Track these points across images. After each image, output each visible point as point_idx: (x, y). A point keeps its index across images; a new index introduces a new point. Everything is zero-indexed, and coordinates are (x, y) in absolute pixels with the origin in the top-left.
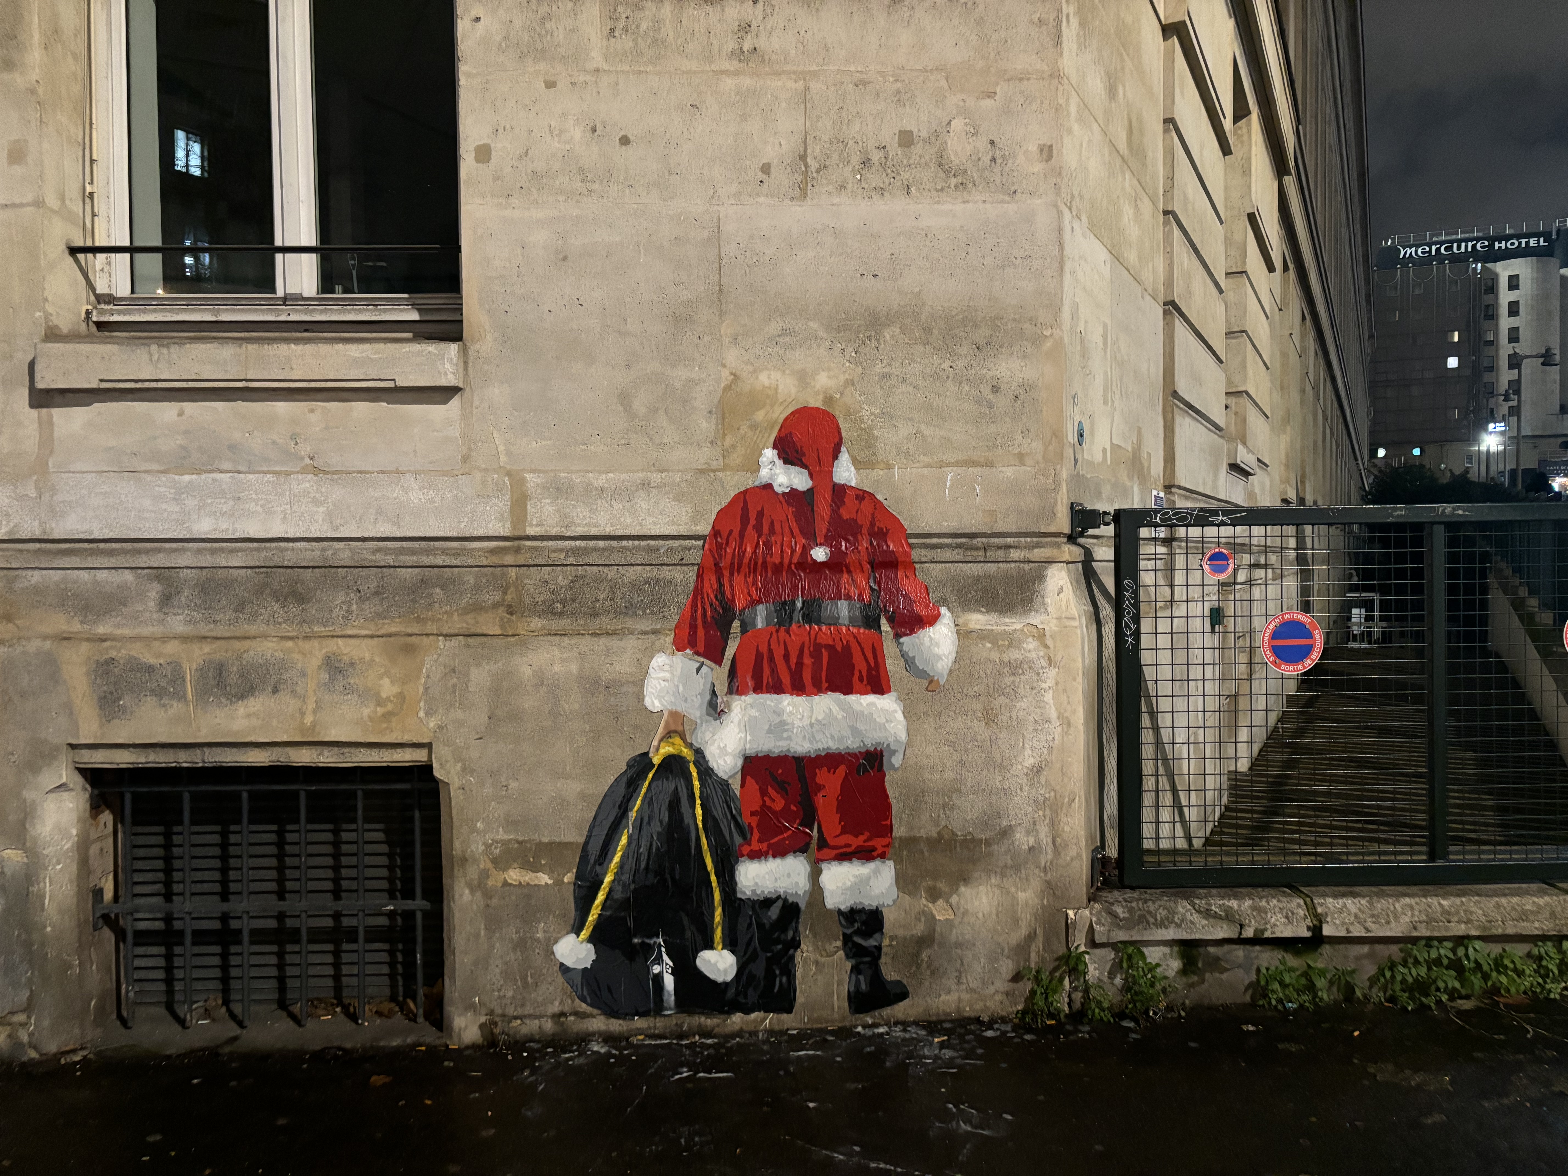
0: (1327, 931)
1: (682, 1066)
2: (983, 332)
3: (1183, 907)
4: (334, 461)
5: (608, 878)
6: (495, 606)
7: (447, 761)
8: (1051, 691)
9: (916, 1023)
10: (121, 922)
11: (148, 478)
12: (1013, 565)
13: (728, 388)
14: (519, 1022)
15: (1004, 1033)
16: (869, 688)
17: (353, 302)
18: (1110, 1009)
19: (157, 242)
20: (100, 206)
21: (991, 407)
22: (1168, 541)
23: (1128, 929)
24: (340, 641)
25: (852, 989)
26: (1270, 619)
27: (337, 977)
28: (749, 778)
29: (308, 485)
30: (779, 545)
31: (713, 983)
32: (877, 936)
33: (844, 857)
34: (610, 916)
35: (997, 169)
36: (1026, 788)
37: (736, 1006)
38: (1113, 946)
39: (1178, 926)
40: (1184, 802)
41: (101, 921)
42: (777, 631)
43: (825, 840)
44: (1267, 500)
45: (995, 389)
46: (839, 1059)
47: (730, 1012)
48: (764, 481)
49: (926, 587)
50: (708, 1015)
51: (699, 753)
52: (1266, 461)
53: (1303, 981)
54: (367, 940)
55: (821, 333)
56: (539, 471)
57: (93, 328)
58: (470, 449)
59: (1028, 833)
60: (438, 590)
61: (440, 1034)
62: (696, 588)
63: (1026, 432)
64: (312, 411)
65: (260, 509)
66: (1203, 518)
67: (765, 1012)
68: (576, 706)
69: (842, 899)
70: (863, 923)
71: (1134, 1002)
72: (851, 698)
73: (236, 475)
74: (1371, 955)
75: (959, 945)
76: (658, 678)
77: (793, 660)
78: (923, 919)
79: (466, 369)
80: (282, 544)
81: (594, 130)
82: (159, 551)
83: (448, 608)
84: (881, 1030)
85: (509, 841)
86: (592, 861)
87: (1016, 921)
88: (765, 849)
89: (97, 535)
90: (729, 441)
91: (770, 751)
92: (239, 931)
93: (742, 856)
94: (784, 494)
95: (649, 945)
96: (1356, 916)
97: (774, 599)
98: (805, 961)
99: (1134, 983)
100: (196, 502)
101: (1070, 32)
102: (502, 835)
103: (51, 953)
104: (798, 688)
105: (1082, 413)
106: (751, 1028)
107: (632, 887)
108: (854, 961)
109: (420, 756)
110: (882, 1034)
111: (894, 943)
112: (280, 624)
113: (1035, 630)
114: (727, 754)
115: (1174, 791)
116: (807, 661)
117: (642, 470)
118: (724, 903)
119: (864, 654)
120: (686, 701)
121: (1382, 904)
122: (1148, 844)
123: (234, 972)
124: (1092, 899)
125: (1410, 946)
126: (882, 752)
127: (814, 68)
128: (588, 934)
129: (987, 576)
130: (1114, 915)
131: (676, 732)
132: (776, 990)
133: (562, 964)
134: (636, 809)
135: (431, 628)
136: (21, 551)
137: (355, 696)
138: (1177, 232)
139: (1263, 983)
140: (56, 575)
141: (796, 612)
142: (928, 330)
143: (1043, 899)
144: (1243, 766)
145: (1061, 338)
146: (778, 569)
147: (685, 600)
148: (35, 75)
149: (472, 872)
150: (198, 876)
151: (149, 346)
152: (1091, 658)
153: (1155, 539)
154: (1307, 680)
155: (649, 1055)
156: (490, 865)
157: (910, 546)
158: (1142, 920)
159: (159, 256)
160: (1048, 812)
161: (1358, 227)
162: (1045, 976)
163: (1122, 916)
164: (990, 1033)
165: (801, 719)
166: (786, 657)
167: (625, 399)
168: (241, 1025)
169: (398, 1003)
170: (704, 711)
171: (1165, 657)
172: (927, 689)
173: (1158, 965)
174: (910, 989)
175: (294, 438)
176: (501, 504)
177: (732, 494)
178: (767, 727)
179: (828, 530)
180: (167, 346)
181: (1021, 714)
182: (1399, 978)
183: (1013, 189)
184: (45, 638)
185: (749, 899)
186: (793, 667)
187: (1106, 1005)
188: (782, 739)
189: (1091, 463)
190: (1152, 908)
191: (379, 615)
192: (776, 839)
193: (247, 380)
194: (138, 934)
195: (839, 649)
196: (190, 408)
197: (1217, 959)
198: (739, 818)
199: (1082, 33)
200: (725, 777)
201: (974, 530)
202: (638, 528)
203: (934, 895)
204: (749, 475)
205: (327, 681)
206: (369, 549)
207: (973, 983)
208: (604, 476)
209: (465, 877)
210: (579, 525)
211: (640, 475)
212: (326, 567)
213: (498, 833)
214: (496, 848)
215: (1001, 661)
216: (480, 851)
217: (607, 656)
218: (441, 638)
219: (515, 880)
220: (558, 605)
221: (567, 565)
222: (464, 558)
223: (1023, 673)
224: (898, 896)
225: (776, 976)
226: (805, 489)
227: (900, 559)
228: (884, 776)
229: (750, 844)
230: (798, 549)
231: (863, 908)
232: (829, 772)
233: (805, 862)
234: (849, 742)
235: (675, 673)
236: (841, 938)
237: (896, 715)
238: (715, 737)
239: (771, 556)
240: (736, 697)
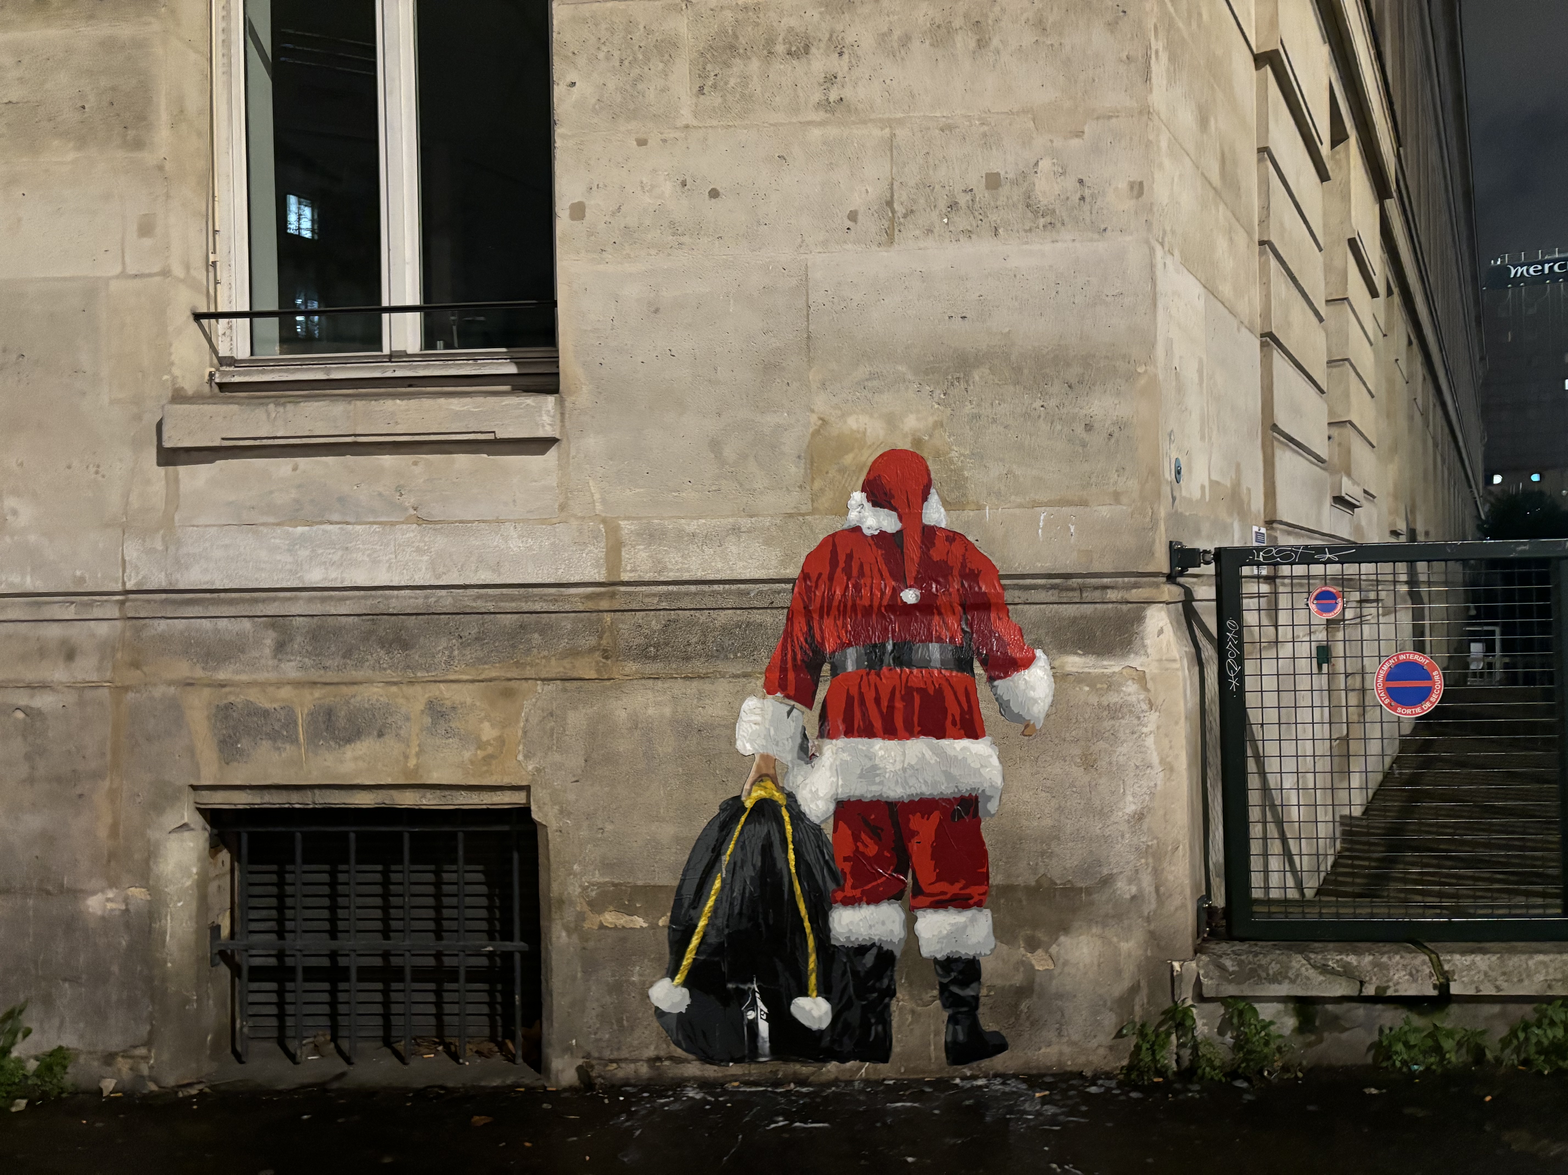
0: (1455, 989)
1: (778, 1115)
2: (1075, 370)
3: (1298, 962)
4: (437, 511)
5: (702, 923)
6: (592, 650)
7: (544, 804)
8: (1152, 735)
9: (1015, 1076)
10: (237, 958)
11: (265, 530)
12: (1110, 606)
13: (817, 432)
14: (615, 1065)
15: (1109, 1090)
16: (962, 732)
17: (454, 357)
18: (1221, 1068)
19: (274, 307)
20: (222, 275)
21: (1084, 445)
22: (1271, 579)
23: (1239, 983)
24: (442, 686)
25: (949, 1039)
26: (1383, 660)
27: (439, 1016)
28: (841, 823)
29: (412, 535)
30: (868, 588)
31: (808, 1030)
32: (974, 985)
33: (939, 904)
34: (704, 960)
35: (1086, 207)
36: (1127, 836)
37: (832, 1055)
38: (1223, 1000)
39: (1293, 981)
40: (1294, 849)
41: (218, 957)
42: (868, 674)
43: (920, 888)
44: (1375, 536)
45: (1089, 427)
46: (936, 1112)
47: (825, 1060)
48: (853, 524)
49: (1020, 630)
50: (804, 1063)
51: (791, 797)
52: (1372, 492)
53: (1430, 1042)
54: (469, 980)
55: (910, 376)
56: (634, 518)
57: (216, 389)
58: (567, 498)
59: (1130, 881)
60: (536, 636)
61: (538, 1076)
62: (786, 631)
63: (1121, 470)
64: (415, 463)
65: (367, 559)
66: (1308, 556)
67: (861, 1061)
68: (670, 750)
69: (938, 947)
70: (960, 972)
71: (1245, 1060)
72: (945, 743)
73: (345, 526)
74: (1502, 1015)
75: (1060, 996)
76: (750, 721)
77: (885, 703)
78: (1022, 969)
79: (562, 421)
80: (387, 592)
81: (684, 184)
82: (275, 599)
83: (546, 653)
84: (980, 1082)
85: (605, 883)
86: (686, 904)
87: (1119, 972)
88: (859, 895)
89: (218, 586)
90: (817, 485)
91: (862, 796)
92: (347, 969)
93: (836, 902)
94: (873, 536)
95: (743, 990)
96: (1486, 974)
97: (864, 641)
98: (901, 1009)
99: (1247, 1041)
100: (307, 553)
101: (1159, 68)
102: (598, 878)
103: (172, 988)
104: (890, 732)
105: (1179, 450)
106: (847, 1077)
107: (726, 931)
108: (950, 1011)
109: (519, 798)
110: (981, 1087)
111: (992, 993)
112: (385, 669)
113: (1135, 673)
114: (819, 798)
115: (1284, 840)
116: (899, 705)
117: (733, 516)
118: (818, 950)
119: (956, 698)
120: (777, 745)
121: (1515, 961)
122: (1257, 894)
123: (342, 1009)
124: (1198, 950)
125: (1545, 1006)
126: (977, 797)
127: (900, 115)
128: (683, 978)
129: (1083, 617)
130: (1222, 968)
131: (767, 775)
132: (872, 1039)
133: (657, 1008)
134: (729, 852)
135: (529, 672)
136: (149, 601)
137: (457, 740)
138: (1273, 262)
139: (1385, 1043)
140: (180, 624)
141: (887, 656)
142: (1018, 370)
143: (1146, 950)
144: (1357, 812)
145: (1156, 375)
146: (868, 611)
147: (775, 643)
148: (163, 152)
149: (569, 915)
150: (309, 914)
151: (267, 404)
152: (1193, 700)
153: (1258, 577)
154: (1424, 723)
155: (744, 1102)
156: (586, 908)
157: (1003, 587)
158: (1253, 974)
159: (275, 320)
160: (1150, 860)
161: (1464, 247)
162: (1150, 1030)
163: (1231, 969)
164: (1093, 1089)
165: (893, 764)
166: (877, 700)
167: (715, 445)
168: (348, 1061)
169: (497, 1044)
170: (795, 755)
171: (1270, 699)
172: (1023, 734)
173: (1271, 1023)
174: (1009, 1040)
175: (400, 490)
176: (596, 551)
177: (821, 537)
178: (859, 772)
179: (918, 572)
180: (284, 404)
181: (1122, 759)
182: (1534, 1040)
183: (1103, 227)
184: (170, 683)
185: (843, 946)
186: (885, 711)
187: (1217, 1063)
188: (874, 783)
189: (1190, 501)
190: (1263, 962)
191: (480, 661)
192: (870, 886)
193: (356, 435)
194: (253, 970)
195: (931, 692)
196: (304, 463)
197: (1336, 1018)
198: (831, 863)
199: (1172, 69)
200: (817, 822)
201: (1069, 571)
203: (1033, 945)
204: (837, 518)
205: (429, 725)
206: (471, 596)
207: (1075, 1037)
208: (695, 521)
209: (562, 919)
210: (671, 570)
211: (731, 520)
212: (429, 614)
213: (593, 875)
214: (592, 890)
215: (1100, 705)
216: (576, 893)
217: (699, 699)
218: (539, 682)
219: (611, 923)
220: (652, 649)
221: (660, 610)
222: (561, 604)
223: (1123, 718)
224: (996, 946)
225: (872, 1025)
226: (894, 532)
227: (993, 601)
228: (980, 822)
229: (843, 891)
230: (888, 591)
231: (960, 957)
232: (923, 818)
233: (900, 909)
234: (943, 788)
235: (766, 717)
236: (938, 987)
237: (991, 760)
238: (807, 781)
239: (861, 598)
240: (827, 741)
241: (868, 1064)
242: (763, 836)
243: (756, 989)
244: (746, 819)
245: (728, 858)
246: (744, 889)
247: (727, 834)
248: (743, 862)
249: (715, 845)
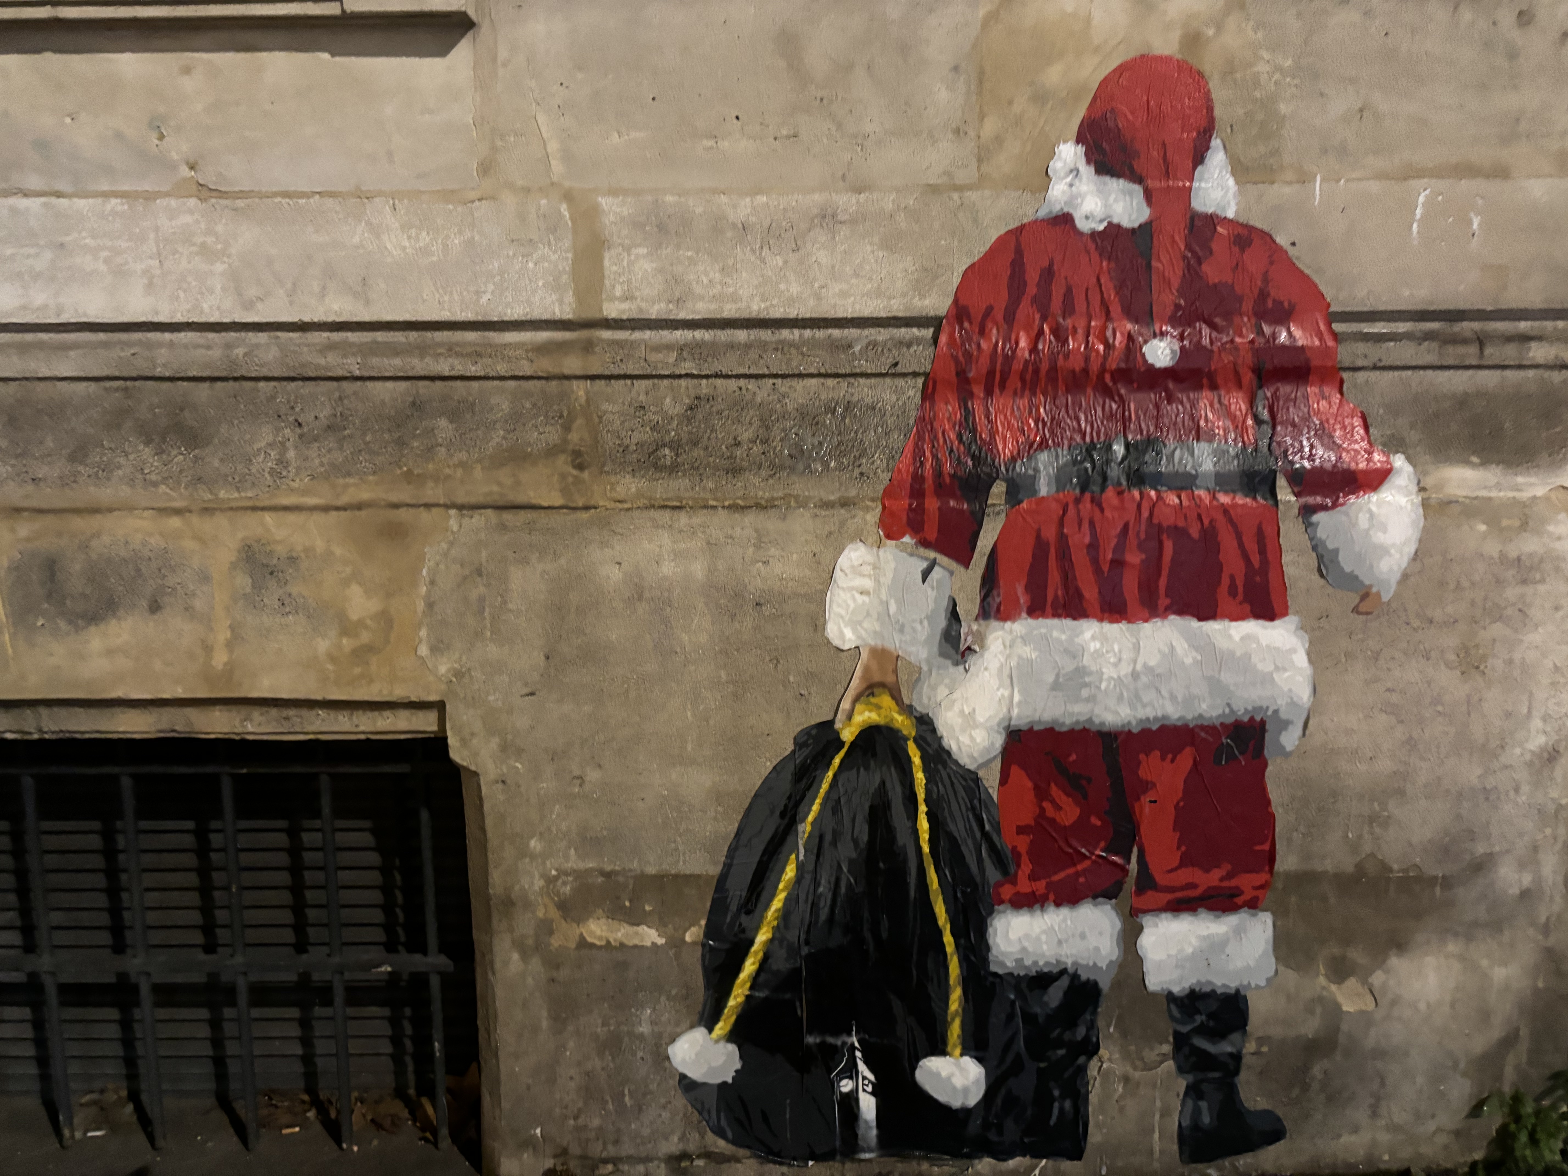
4: (236, 172)
5: (762, 937)
6: (552, 452)
7: (473, 734)
12: (1531, 373)
13: (992, 19)
16: (1247, 607)
21: (1513, 54)
24: (269, 518)
25: (1186, 1123)
28: (1015, 770)
29: (189, 220)
30: (1080, 337)
31: (944, 1109)
32: (1235, 1037)
33: (1184, 905)
34: (766, 999)
36: (1525, 788)
37: (982, 1147)
42: (1077, 501)
43: (1150, 878)
45: (1525, 18)
47: (972, 1156)
48: (1056, 209)
49: (1363, 417)
50: (934, 1161)
56: (627, 192)
58: (494, 149)
59: (1522, 866)
60: (443, 423)
62: (921, 420)
64: (187, 70)
65: (103, 268)
67: (1033, 1156)
68: (704, 638)
69: (1176, 974)
70: (1212, 1015)
72: (1213, 627)
73: (53, 200)
75: (1380, 1053)
76: (852, 589)
77: (1107, 555)
78: (1318, 1010)
83: (463, 456)
85: (588, 871)
86: (734, 907)
87: (1485, 1015)
88: (1042, 891)
90: (990, 127)
91: (1055, 721)
93: (1001, 902)
94: (1094, 234)
95: (835, 1047)
97: (1071, 439)
98: (1106, 1076)
102: (574, 862)
104: (1113, 608)
107: (805, 950)
108: (1190, 1078)
109: (426, 723)
111: (1265, 1049)
112: (155, 484)
114: (975, 726)
116: (1133, 557)
117: (822, 188)
118: (966, 982)
119: (1241, 545)
120: (902, 630)
126: (1263, 723)
128: (728, 1028)
129: (1481, 394)
131: (882, 685)
132: (1052, 1122)
133: (683, 1077)
134: (810, 818)
135: (432, 492)
137: (301, 618)
141: (1114, 467)
143: (1536, 979)
146: (1079, 380)
147: (900, 441)
149: (524, 924)
156: (554, 913)
157: (1338, 337)
162: (1526, 1104)
165: (1116, 665)
166: (1093, 549)
167: (788, 42)
169: (408, 1105)
170: (935, 649)
172: (1356, 610)
174: (1288, 1124)
175: (157, 127)
176: (554, 257)
177: (994, 235)
178: (1051, 678)
179: (1178, 306)
181: (1531, 656)
185: (1011, 974)
186: (1106, 568)
188: (1077, 699)
191: (338, 469)
192: (1062, 875)
195: (1196, 534)
198: (995, 837)
200: (972, 766)
201: (1462, 305)
202: (812, 303)
203: (1341, 971)
204: (1027, 196)
205: (248, 590)
206: (314, 345)
207: (1400, 1117)
208: (748, 200)
209: (511, 930)
210: (702, 298)
211: (817, 197)
212: (235, 379)
213: (567, 858)
214: (565, 883)
215: (1503, 556)
216: (537, 888)
217: (757, 547)
218: (453, 512)
219: (600, 938)
220: (667, 451)
221: (680, 377)
222: (489, 361)
223: (1542, 581)
224: (1276, 971)
225: (1053, 1100)
226: (1136, 225)
227: (1315, 362)
228: (1265, 765)
229: (1014, 883)
230: (1119, 341)
231: (1213, 992)
232: (1163, 759)
233: (1113, 914)
234: (1204, 706)
235: (882, 580)
236: (1171, 1039)
237: (1295, 657)
238: (955, 696)
239: (1067, 355)
240: (994, 624)
241: (1044, 1162)
242: (872, 790)
243: (857, 1044)
244: (842, 762)
245: (808, 828)
246: (838, 880)
247: (809, 787)
248: (836, 836)
249: (786, 806)
